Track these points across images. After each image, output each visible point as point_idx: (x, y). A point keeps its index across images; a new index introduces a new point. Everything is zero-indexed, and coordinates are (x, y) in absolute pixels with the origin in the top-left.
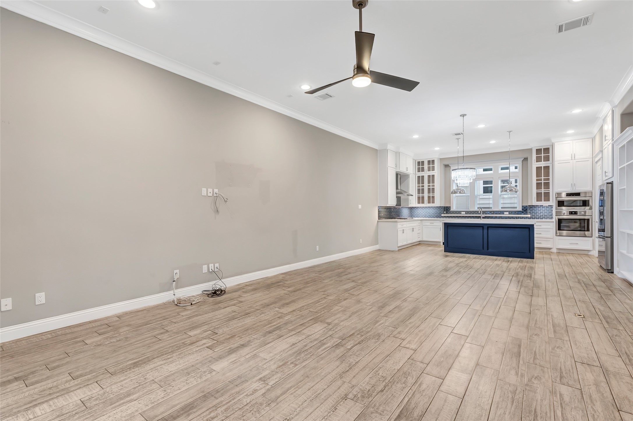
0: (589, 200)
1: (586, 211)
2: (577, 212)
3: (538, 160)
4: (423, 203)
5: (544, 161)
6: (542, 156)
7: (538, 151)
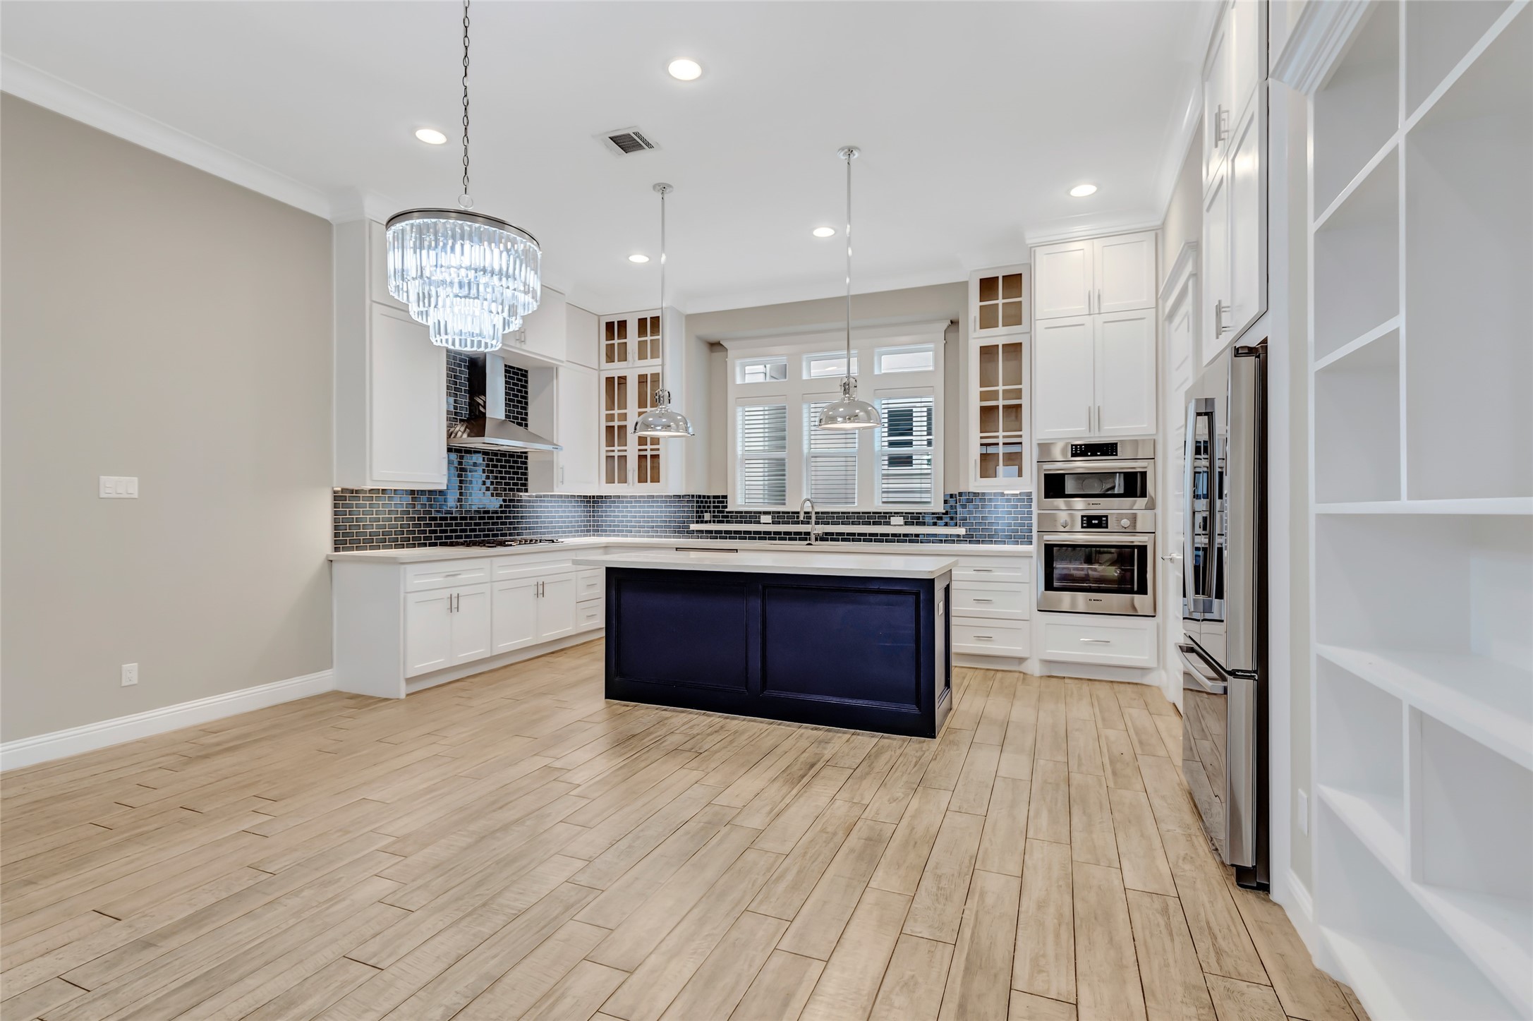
0: (1146, 472)
1: (1135, 514)
2: (1106, 517)
3: (988, 320)
4: (623, 480)
5: (1003, 326)
6: (998, 304)
7: (988, 286)
